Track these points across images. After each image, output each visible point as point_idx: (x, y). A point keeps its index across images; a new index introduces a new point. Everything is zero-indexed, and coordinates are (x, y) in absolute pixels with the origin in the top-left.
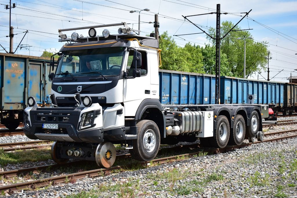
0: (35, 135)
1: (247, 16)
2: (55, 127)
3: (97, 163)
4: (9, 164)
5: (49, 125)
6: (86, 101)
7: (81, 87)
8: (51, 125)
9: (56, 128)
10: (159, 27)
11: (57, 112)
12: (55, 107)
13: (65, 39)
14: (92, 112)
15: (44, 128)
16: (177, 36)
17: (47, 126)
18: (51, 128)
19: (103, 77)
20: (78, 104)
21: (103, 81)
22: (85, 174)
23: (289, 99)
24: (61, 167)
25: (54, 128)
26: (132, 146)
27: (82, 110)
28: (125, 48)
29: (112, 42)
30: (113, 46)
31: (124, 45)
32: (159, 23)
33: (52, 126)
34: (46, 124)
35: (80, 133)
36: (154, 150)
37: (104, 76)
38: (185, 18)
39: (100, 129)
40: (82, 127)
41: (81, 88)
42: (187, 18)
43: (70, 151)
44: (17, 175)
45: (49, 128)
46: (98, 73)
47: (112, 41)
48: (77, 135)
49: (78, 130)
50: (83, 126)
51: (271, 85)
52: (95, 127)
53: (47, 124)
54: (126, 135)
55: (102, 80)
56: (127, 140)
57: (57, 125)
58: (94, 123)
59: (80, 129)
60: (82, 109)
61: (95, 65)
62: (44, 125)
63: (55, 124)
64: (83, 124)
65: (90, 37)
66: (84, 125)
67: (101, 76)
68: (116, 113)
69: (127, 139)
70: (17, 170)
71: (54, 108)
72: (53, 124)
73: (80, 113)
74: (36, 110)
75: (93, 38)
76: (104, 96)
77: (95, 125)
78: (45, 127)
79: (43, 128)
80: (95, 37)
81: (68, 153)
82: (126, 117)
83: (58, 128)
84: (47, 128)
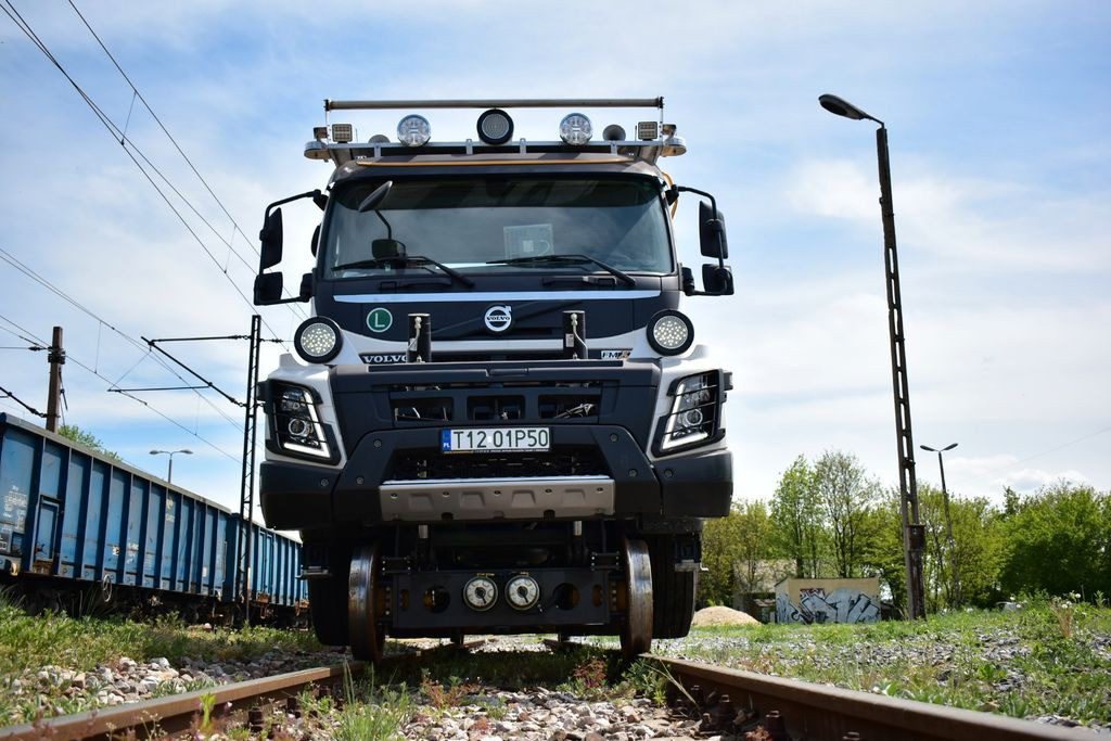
2: (533, 439)
5: (490, 432)
7: (507, 310)
8: (505, 431)
9: (538, 446)
10: (63, 363)
15: (454, 448)
16: (119, 391)
17: (477, 438)
18: (505, 446)
20: (580, 355)
21: (614, 290)
25: (524, 445)
27: (659, 367)
32: (64, 353)
33: (506, 439)
34: (467, 432)
35: (660, 468)
38: (151, 343)
41: (509, 316)
42: (156, 343)
45: (490, 446)
49: (653, 456)
50: (671, 439)
53: (475, 431)
57: (538, 430)
58: (721, 427)
59: (660, 450)
61: (528, 240)
62: (454, 437)
63: (526, 430)
64: (670, 430)
66: (673, 436)
72: (513, 431)
73: (657, 377)
77: (724, 432)
78: (465, 446)
79: (449, 449)
81: (471, 591)
83: (548, 446)
84: (475, 447)
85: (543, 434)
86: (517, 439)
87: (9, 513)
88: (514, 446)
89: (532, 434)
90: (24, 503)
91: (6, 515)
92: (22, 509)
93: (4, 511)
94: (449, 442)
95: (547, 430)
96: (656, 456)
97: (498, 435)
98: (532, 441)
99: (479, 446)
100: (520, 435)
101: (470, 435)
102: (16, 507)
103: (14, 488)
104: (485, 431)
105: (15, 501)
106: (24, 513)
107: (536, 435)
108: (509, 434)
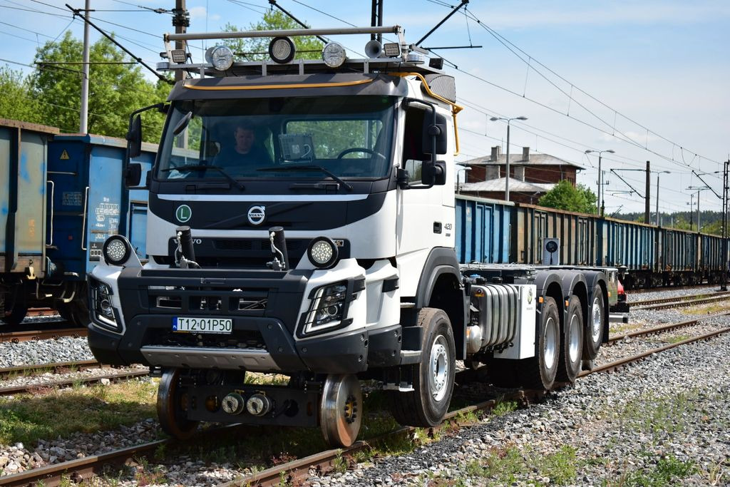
0: (142, 350)
1: (464, 6)
2: (221, 326)
3: (325, 431)
4: (43, 442)
5: (198, 320)
6: (322, 252)
7: (263, 209)
8: (207, 320)
9: (225, 330)
10: (188, 26)
11: (225, 281)
12: (190, 267)
13: (183, 63)
14: (344, 283)
15: (179, 329)
17: (191, 324)
18: (207, 329)
19: (339, 181)
20: (280, 258)
21: (336, 194)
22: (307, 466)
23: (522, 252)
24: (202, 448)
25: (217, 329)
26: (409, 384)
27: (309, 278)
28: (393, 99)
29: (358, 82)
30: (363, 92)
31: (392, 88)
32: (188, 14)
33: (207, 325)
34: (186, 319)
35: (304, 345)
36: (446, 396)
37: (343, 178)
39: (363, 335)
40: (310, 329)
41: (263, 213)
43: (233, 398)
44: (94, 471)
45: (198, 329)
46: (320, 169)
47: (357, 79)
48: (297, 351)
49: (299, 337)
50: (312, 326)
51: (481, 208)
52: (352, 327)
53: (190, 319)
54: (402, 352)
55: (335, 192)
56: (402, 366)
57: (226, 320)
58: (349, 317)
59: (304, 333)
60: (309, 274)
61: (295, 144)
62: (179, 322)
63: (219, 320)
64: (312, 320)
65: (273, 63)
66: (314, 324)
67: (331, 178)
68: (380, 287)
69: (403, 363)
70: (93, 458)
71: (188, 269)
72: (212, 320)
73: (304, 285)
74: (140, 276)
75: (283, 68)
76: (345, 237)
77: (351, 321)
78: (185, 328)
79: (176, 330)
80: (291, 63)
81: (224, 403)
82: (403, 299)
83: (230, 331)
84: (190, 329)
85: (228, 323)
86: (214, 325)
87: (101, 223)
88: (211, 330)
89: (222, 323)
90: (115, 211)
91: (98, 225)
92: (114, 217)
93: (96, 222)
94: (176, 325)
95: (231, 320)
96: (298, 338)
97: (203, 322)
98: (222, 327)
99: (192, 329)
100: (215, 323)
101: (188, 321)
102: (107, 217)
103: (105, 199)
104: (196, 319)
105: (107, 212)
106: (116, 221)
107: (224, 323)
108: (209, 322)
